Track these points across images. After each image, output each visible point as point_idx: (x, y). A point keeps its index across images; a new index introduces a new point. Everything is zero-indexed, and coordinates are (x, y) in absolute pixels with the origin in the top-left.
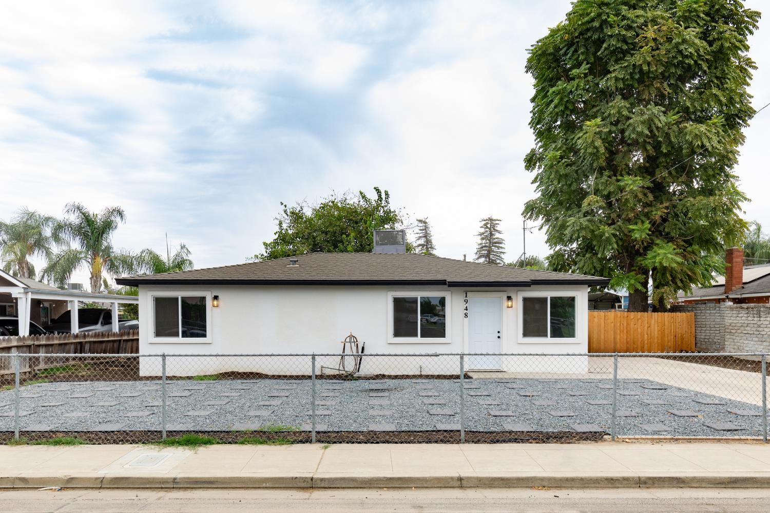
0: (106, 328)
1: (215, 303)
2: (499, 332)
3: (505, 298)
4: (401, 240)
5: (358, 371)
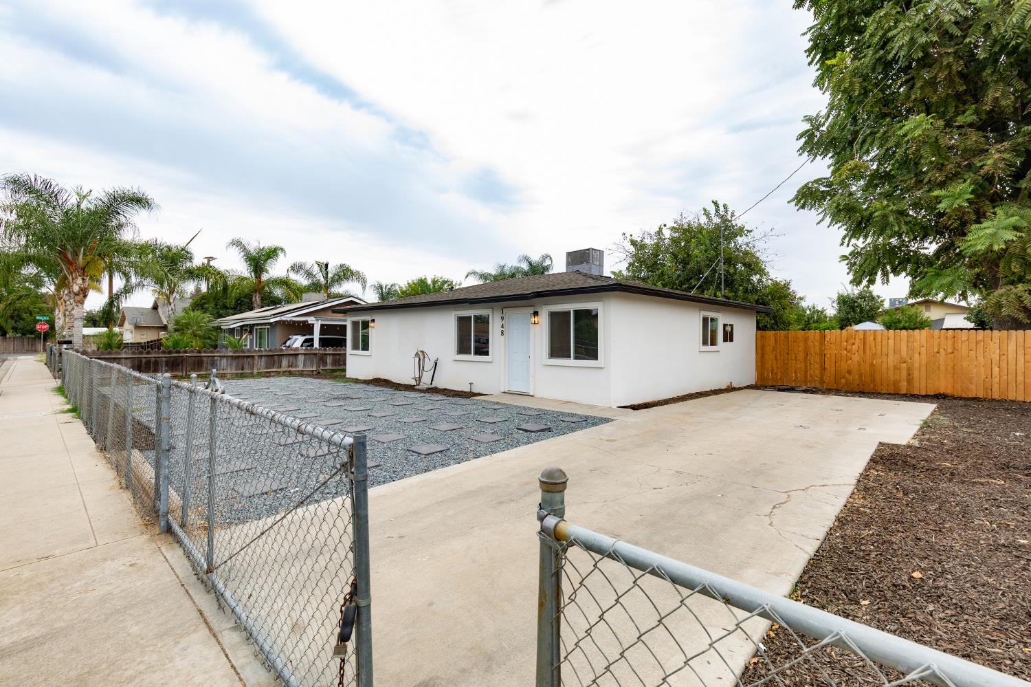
1: (372, 324)
3: (532, 313)
5: (431, 384)
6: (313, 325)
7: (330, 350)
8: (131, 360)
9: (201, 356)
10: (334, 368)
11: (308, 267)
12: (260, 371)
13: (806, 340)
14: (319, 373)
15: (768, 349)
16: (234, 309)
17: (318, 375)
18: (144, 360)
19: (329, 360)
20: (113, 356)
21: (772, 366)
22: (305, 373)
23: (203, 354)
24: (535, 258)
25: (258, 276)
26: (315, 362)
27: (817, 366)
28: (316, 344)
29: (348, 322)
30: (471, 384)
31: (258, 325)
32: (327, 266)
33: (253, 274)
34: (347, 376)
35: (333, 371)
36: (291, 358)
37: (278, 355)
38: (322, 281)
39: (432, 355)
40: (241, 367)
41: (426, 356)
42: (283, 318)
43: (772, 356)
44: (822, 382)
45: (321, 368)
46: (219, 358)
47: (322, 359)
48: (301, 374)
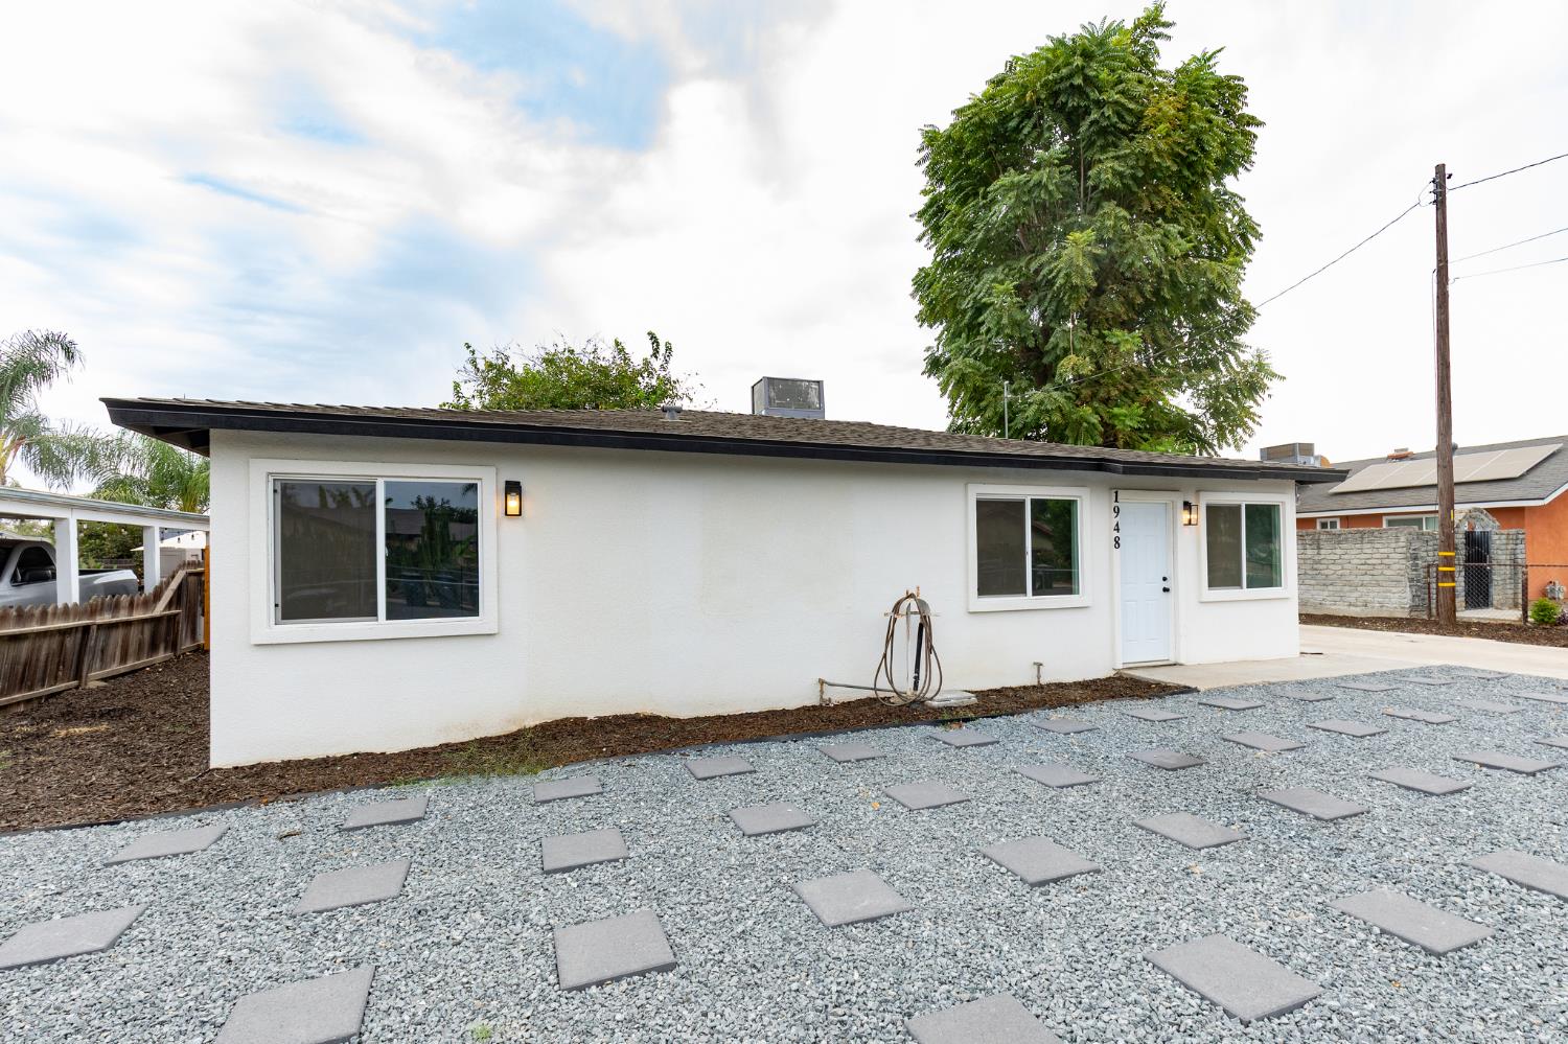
0: (30, 592)
1: (513, 504)
2: (1165, 579)
3: (1181, 505)
4: (816, 400)
30: (1039, 665)
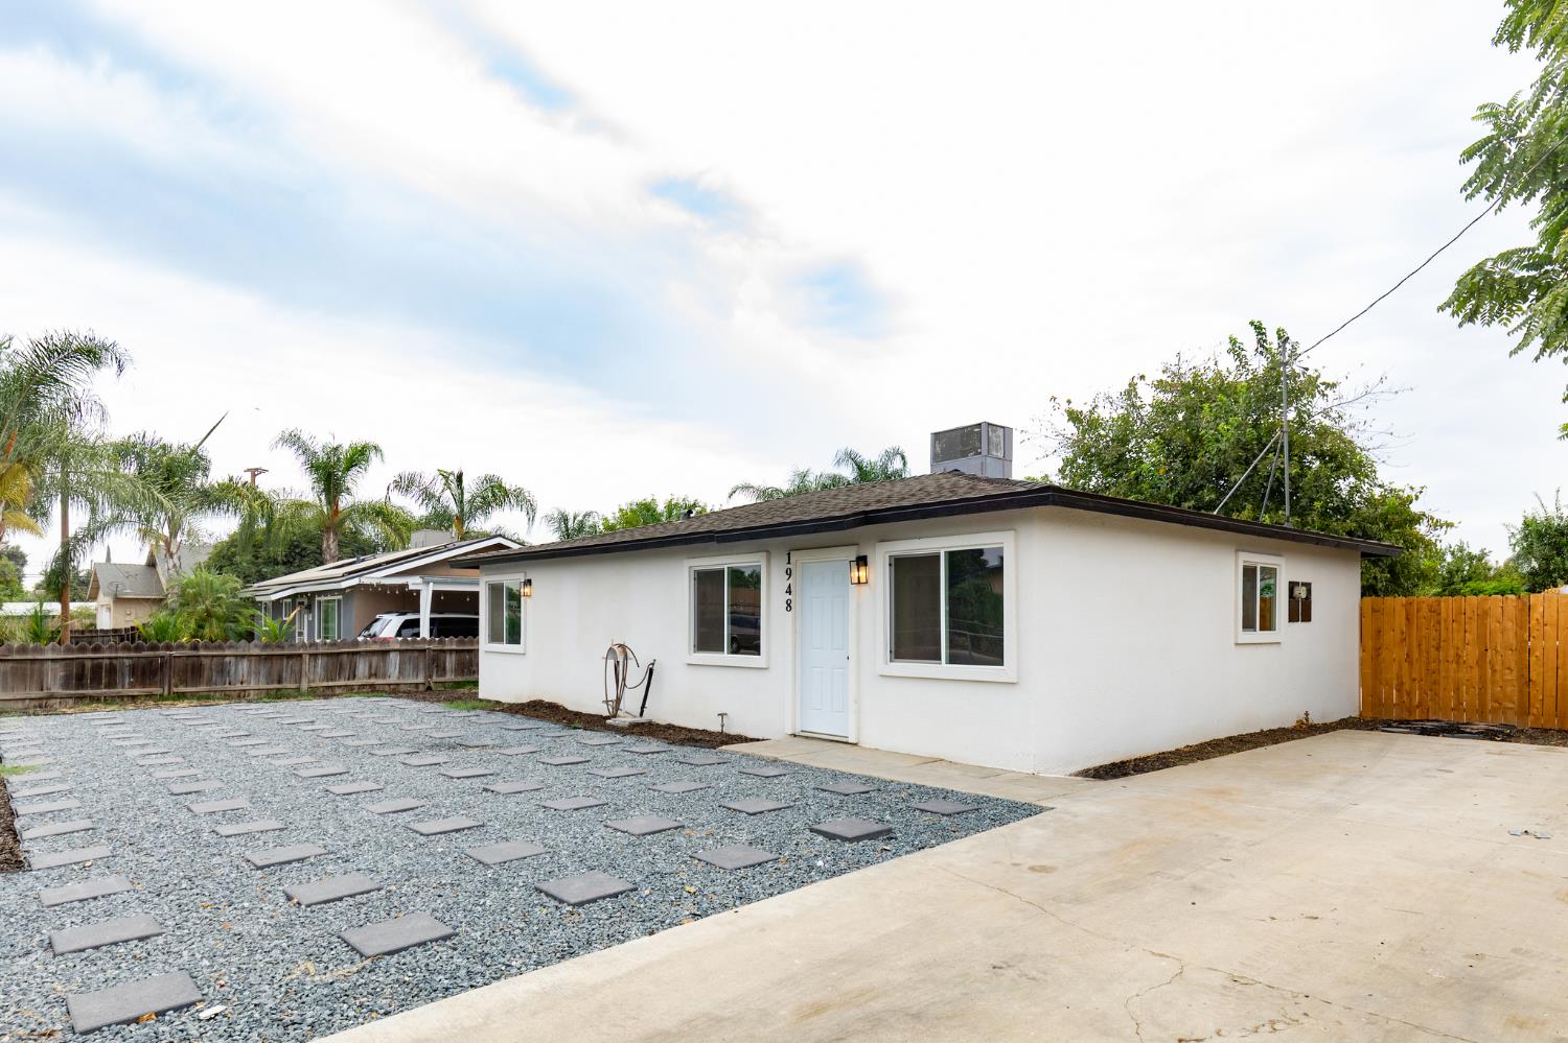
1: (528, 590)
3: (854, 560)
4: (978, 445)
5: (641, 714)
6: (418, 592)
7: (451, 643)
8: (63, 663)
9: (199, 656)
10: (460, 679)
11: (426, 481)
12: (313, 685)
13: (1483, 615)
14: (429, 688)
15: (1390, 637)
16: (284, 563)
17: (424, 692)
18: (88, 664)
19: (450, 661)
20: (30, 657)
21: (1399, 677)
22: (402, 688)
23: (202, 652)
24: (871, 456)
25: (332, 498)
26: (421, 666)
27: (1511, 676)
28: (425, 631)
29: (481, 584)
30: (722, 715)
31: (320, 593)
32: (460, 478)
33: (323, 497)
34: (481, 696)
35: (458, 685)
36: (375, 659)
37: (348, 653)
38: (454, 508)
39: (643, 654)
40: (276, 678)
41: (630, 655)
42: (367, 579)
43: (1399, 653)
44: (1524, 710)
45: (435, 678)
46: (233, 659)
47: (436, 661)
48: (394, 691)
